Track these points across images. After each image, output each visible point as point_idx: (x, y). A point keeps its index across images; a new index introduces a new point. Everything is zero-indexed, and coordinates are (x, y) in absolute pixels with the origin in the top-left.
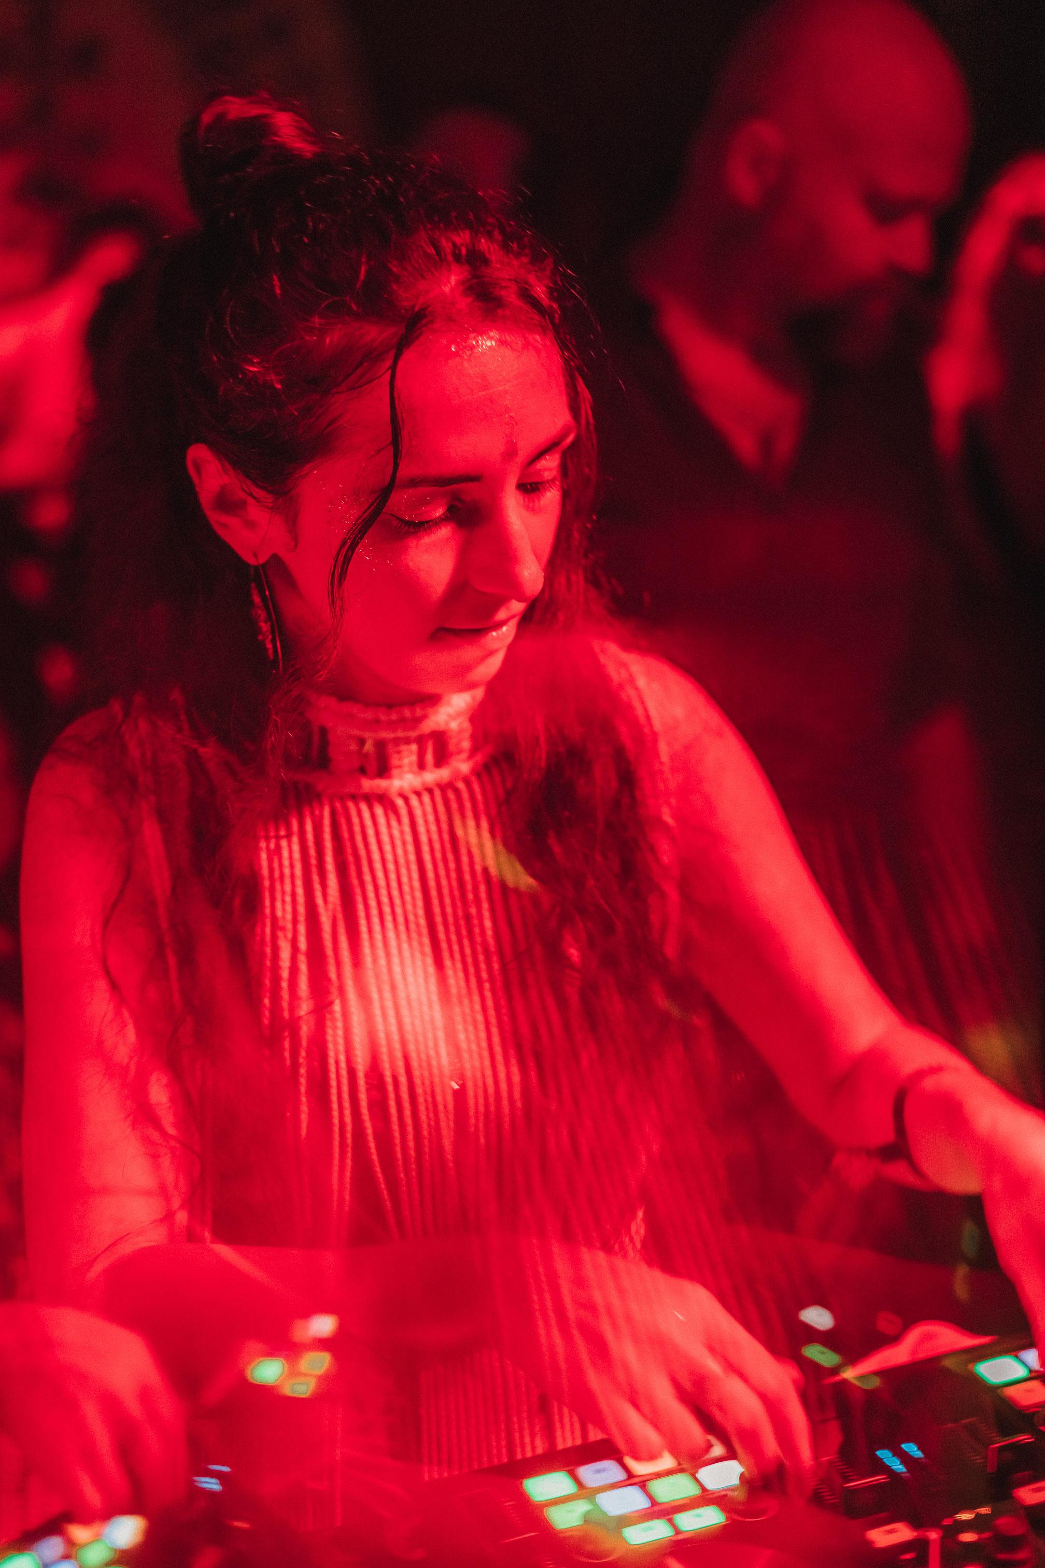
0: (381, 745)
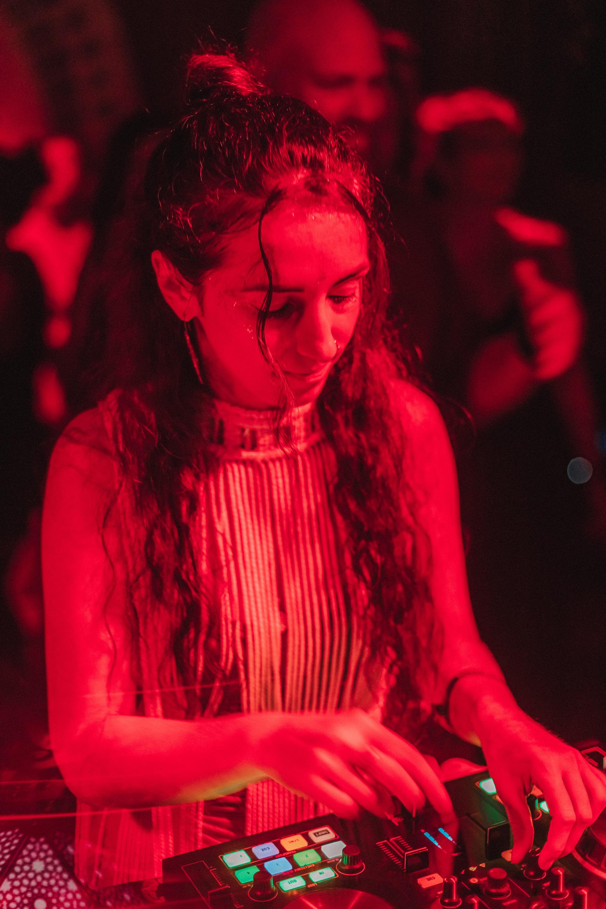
0: (253, 432)
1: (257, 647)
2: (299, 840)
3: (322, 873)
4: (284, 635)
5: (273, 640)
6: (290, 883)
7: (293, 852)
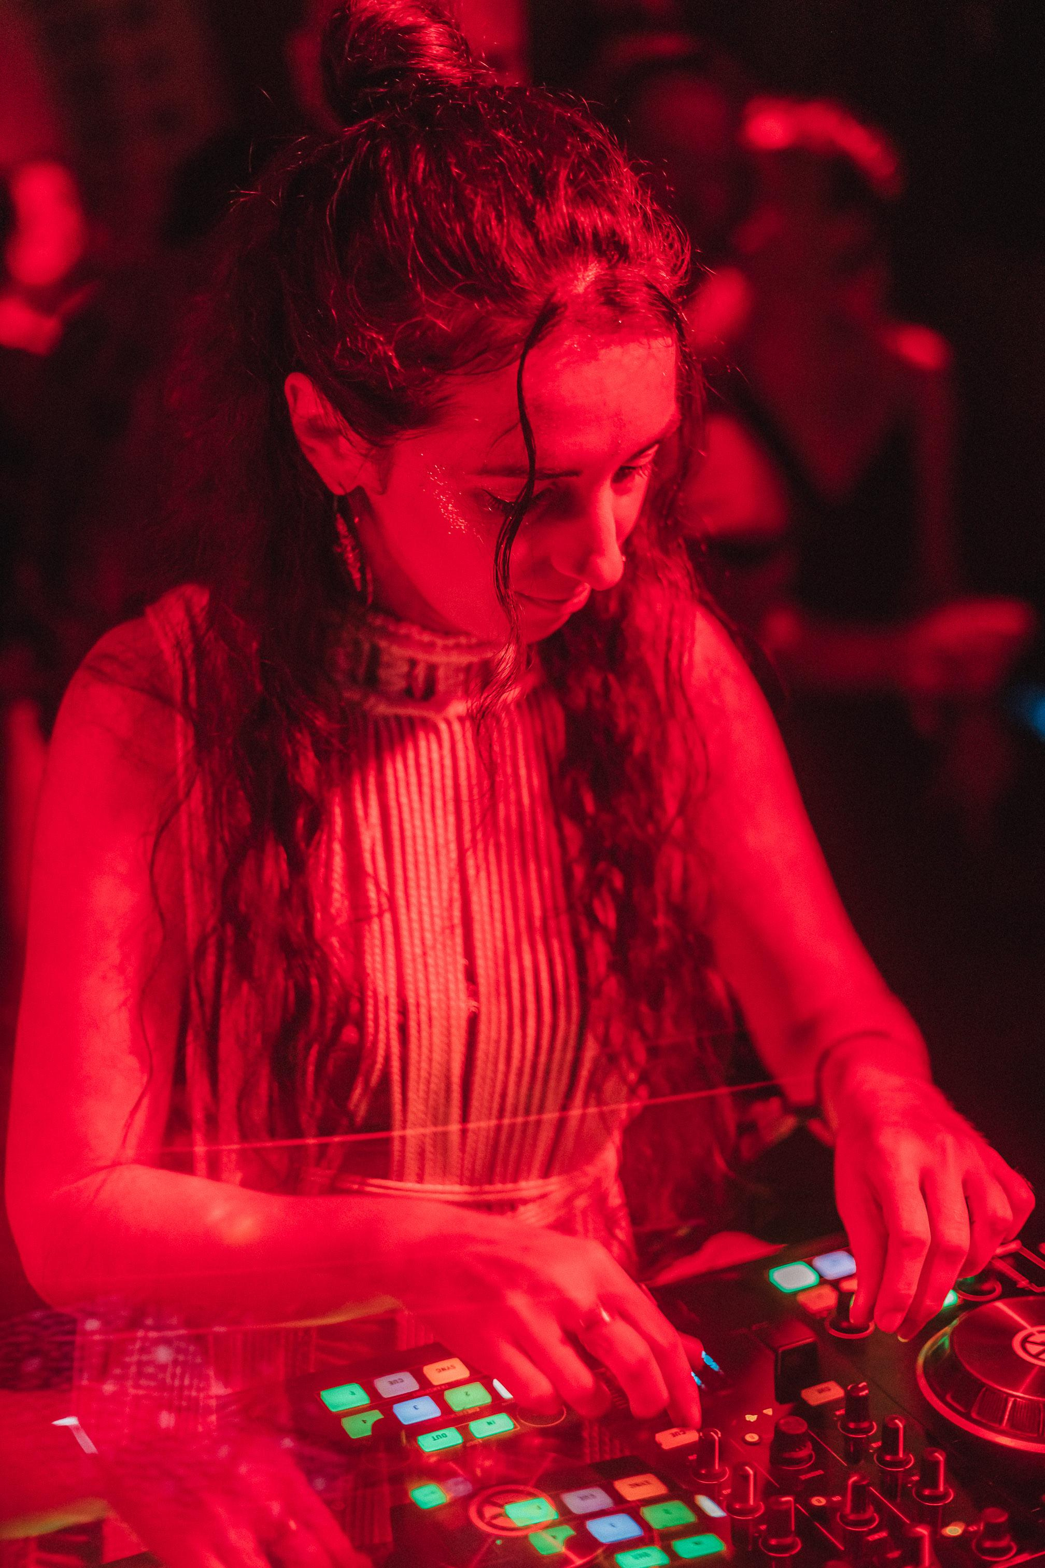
0: (432, 669)
1: (425, 1042)
2: (454, 1368)
3: (492, 1423)
4: (473, 1021)
5: (454, 1031)
6: (435, 1440)
7: (443, 1387)
